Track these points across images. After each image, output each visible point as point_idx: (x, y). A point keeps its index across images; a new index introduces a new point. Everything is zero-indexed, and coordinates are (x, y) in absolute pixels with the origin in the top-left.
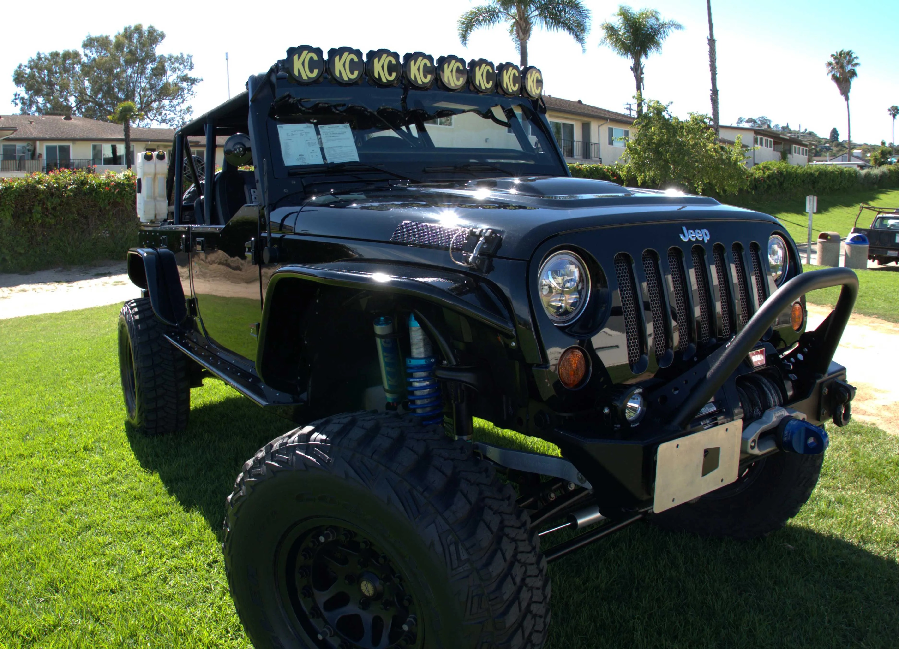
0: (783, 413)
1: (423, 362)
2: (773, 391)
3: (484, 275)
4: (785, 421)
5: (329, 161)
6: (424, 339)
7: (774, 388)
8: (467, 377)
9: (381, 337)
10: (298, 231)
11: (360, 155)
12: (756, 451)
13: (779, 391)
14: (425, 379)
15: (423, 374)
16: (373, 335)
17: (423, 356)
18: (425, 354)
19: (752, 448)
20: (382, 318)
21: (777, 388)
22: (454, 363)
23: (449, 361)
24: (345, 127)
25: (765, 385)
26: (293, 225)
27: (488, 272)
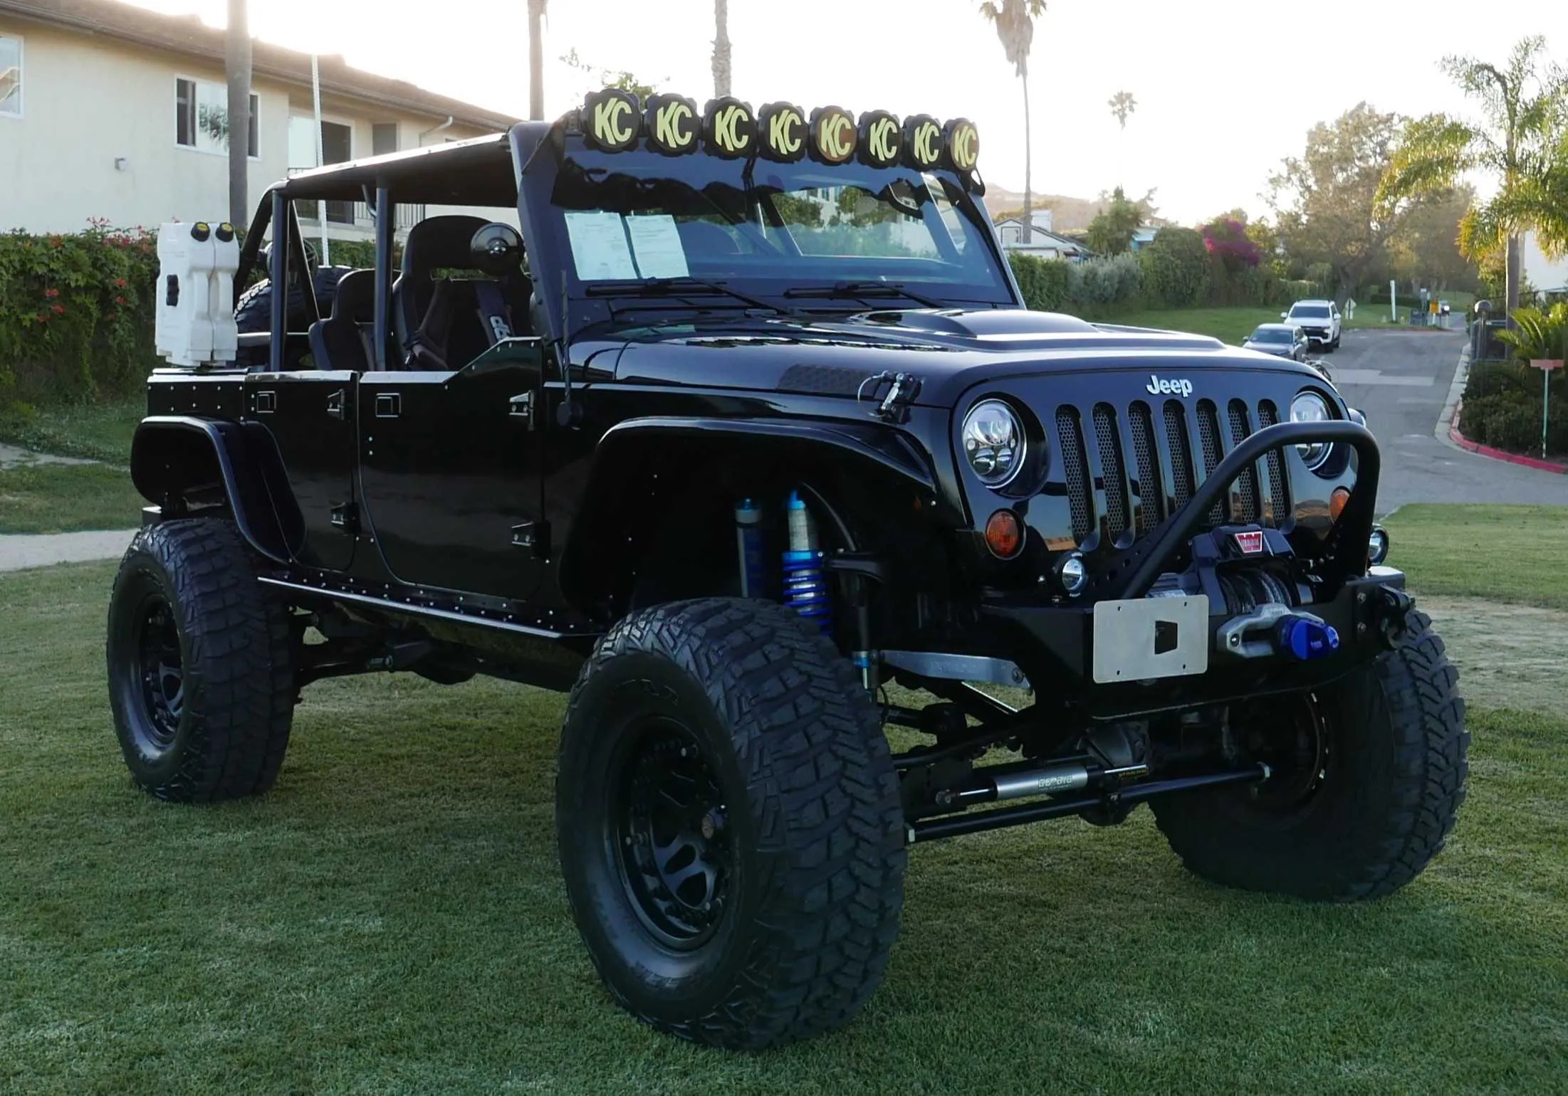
0: (1281, 609)
1: (807, 556)
2: (1275, 589)
3: (898, 426)
4: (1283, 620)
5: (645, 276)
6: (808, 526)
7: (1277, 584)
8: (870, 567)
9: (745, 526)
10: (619, 377)
11: (691, 267)
12: (1240, 650)
13: (1286, 590)
14: (810, 579)
15: (806, 573)
16: (735, 524)
17: (807, 549)
18: (810, 546)
19: (1234, 644)
20: (748, 500)
21: (1283, 586)
22: (854, 549)
23: (847, 547)
24: (667, 220)
25: (1265, 581)
26: (612, 370)
27: (904, 422)
